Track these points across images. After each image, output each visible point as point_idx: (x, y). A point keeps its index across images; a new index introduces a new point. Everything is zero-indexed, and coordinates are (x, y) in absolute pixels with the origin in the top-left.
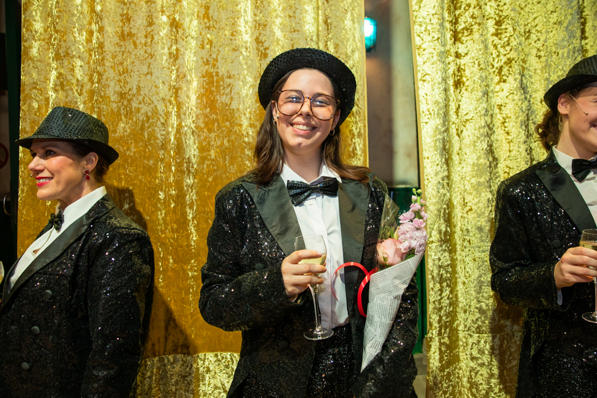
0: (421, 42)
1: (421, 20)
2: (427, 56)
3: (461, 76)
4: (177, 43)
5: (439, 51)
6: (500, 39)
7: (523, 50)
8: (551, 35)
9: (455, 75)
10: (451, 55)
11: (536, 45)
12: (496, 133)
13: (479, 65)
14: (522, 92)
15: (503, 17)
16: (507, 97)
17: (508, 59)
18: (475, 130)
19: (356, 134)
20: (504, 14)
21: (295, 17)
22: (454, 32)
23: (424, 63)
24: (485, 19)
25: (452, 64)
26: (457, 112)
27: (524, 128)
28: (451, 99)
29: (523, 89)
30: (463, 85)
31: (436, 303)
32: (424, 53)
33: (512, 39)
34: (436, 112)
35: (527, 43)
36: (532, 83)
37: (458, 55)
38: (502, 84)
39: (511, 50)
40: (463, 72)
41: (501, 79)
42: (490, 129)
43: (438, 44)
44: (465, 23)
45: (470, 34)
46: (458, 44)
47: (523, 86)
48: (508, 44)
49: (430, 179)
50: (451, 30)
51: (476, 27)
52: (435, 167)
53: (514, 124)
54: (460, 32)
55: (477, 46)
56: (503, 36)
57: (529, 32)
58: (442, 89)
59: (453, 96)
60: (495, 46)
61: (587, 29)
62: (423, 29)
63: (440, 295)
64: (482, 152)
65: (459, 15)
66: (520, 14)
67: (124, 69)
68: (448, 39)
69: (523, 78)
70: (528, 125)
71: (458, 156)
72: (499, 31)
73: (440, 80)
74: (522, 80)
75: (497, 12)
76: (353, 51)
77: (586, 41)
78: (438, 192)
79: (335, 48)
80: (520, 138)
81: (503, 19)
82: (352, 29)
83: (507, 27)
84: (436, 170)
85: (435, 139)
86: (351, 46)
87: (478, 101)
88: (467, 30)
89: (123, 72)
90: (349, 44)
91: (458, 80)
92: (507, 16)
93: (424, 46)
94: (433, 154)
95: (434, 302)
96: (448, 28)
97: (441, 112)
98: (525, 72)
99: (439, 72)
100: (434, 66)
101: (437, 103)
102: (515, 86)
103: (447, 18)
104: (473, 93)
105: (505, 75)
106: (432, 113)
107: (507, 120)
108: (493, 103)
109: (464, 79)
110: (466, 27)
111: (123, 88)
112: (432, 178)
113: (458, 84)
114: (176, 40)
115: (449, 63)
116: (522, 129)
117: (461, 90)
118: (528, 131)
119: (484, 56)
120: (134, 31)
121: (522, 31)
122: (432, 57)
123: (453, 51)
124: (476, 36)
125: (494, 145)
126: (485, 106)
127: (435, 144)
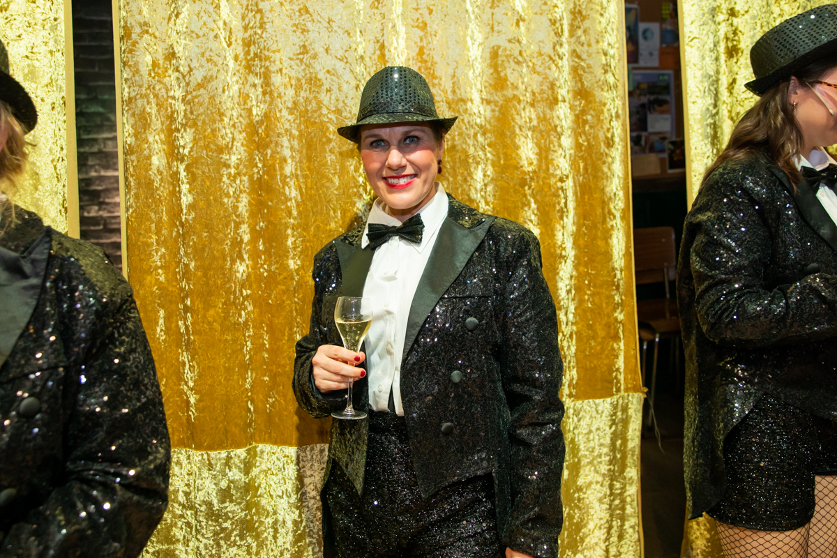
9: (728, 38)
25: (723, 24)
52: (705, 161)
59: (725, 67)
85: (705, 123)
127: (705, 130)
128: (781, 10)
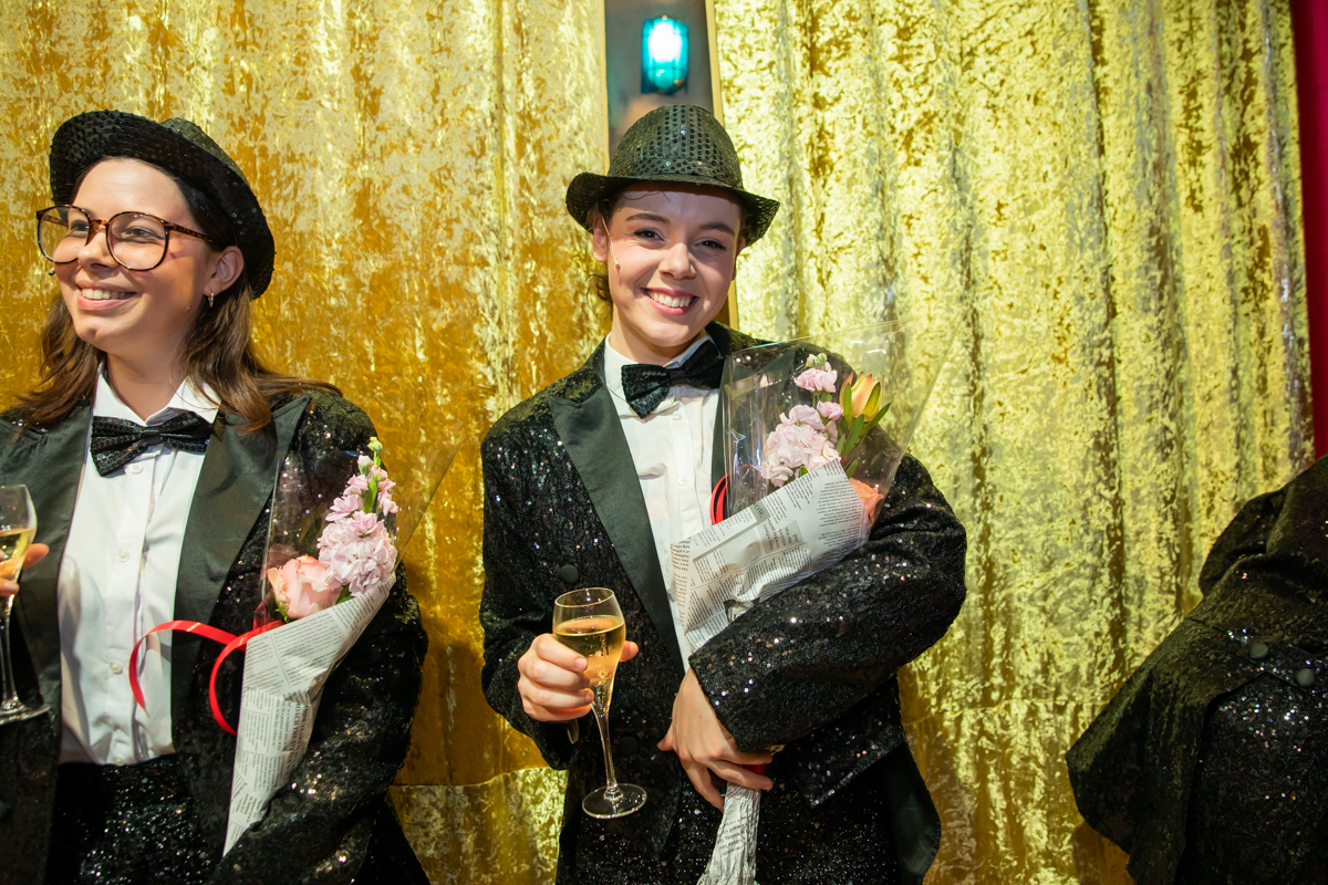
0: (733, 72)
1: (733, 22)
2: (746, 104)
3: (826, 149)
4: (166, 81)
5: (772, 93)
6: (908, 69)
7: (956, 93)
8: (1022, 57)
9: (813, 145)
10: (804, 102)
11: (986, 82)
12: (901, 279)
13: (865, 125)
14: (955, 187)
15: (913, 20)
16: (923, 198)
17: (925, 114)
18: (858, 271)
20: (916, 13)
21: (441, 19)
22: (809, 49)
23: (739, 120)
24: (877, 22)
25: (808, 122)
26: (818, 231)
27: (959, 267)
28: (806, 201)
29: (958, 180)
30: (831, 169)
32: (738, 97)
33: (932, 69)
35: (966, 77)
36: (978, 167)
37: (818, 103)
38: (912, 169)
39: (931, 94)
40: (829, 141)
41: (909, 157)
42: (890, 269)
43: (770, 77)
44: (833, 28)
45: (844, 55)
46: (819, 77)
47: (957, 174)
48: (925, 81)
50: (805, 45)
51: (857, 40)
53: (938, 259)
54: (821, 51)
55: (860, 82)
56: (914, 62)
58: (779, 178)
59: (810, 193)
60: (897, 83)
61: (1106, 42)
62: (736, 42)
64: (874, 320)
65: (819, 11)
66: (950, 13)
67: (39, 140)
68: (799, 65)
69: (957, 157)
70: (968, 260)
71: (822, 330)
72: (905, 52)
73: (776, 157)
74: (955, 161)
75: (901, 8)
76: (577, 95)
77: (1106, 69)
79: (537, 88)
80: (951, 290)
81: (914, 24)
82: (577, 43)
83: (923, 42)
85: (765, 291)
86: (575, 84)
87: (863, 206)
88: (838, 45)
89: (38, 146)
90: (568, 77)
91: (820, 157)
92: (922, 17)
93: (738, 82)
94: (760, 326)
96: (798, 39)
97: (780, 231)
98: (962, 143)
99: (773, 140)
100: (762, 127)
102: (940, 174)
103: (795, 19)
104: (854, 188)
105: (919, 150)
107: (923, 251)
108: (893, 212)
109: (833, 156)
110: (836, 38)
111: (39, 185)
113: (820, 166)
114: (165, 74)
115: (800, 120)
116: (956, 269)
117: (825, 181)
118: (968, 275)
119: (875, 106)
120: (61, 49)
121: (956, 51)
122: (758, 106)
123: (808, 92)
124: (857, 57)
125: (897, 305)
126: (879, 217)
127: (766, 303)
128: (904, 97)
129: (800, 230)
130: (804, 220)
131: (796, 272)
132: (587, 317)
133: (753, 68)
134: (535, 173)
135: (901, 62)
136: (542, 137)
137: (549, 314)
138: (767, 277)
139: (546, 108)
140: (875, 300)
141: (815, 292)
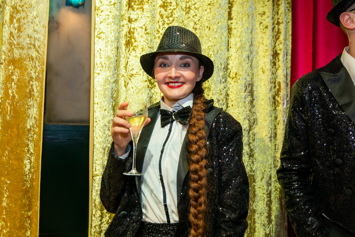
0: (100, 4)
2: (104, 17)
3: (131, 38)
5: (114, 14)
6: (166, 11)
7: (183, 21)
8: (206, 13)
10: (125, 19)
11: (193, 19)
13: (146, 30)
19: (34, 77)
23: (101, 23)
26: (126, 67)
28: (123, 56)
30: (132, 45)
31: (97, 227)
32: (101, 14)
33: (175, 12)
34: (107, 66)
35: (187, 16)
37: (130, 21)
40: (132, 35)
43: (114, 8)
45: (140, 4)
46: (131, 11)
48: (171, 16)
49: (98, 122)
56: (168, 8)
57: (189, 8)
58: (114, 46)
60: (162, 16)
61: (233, 12)
63: (101, 220)
68: (125, 6)
72: (165, 4)
73: (113, 39)
76: (37, 3)
77: (232, 21)
78: (104, 133)
84: (104, 114)
91: (129, 40)
93: (102, 8)
94: (101, 100)
95: (95, 227)
97: (111, 66)
99: (113, 32)
100: (109, 26)
101: (109, 58)
106: (104, 66)
109: (133, 40)
112: (99, 121)
113: (128, 43)
115: (123, 26)
117: (129, 49)
119: (151, 23)
121: (184, 6)
122: (108, 18)
123: (127, 16)
124: (146, 5)
129: (119, 67)
130: (121, 63)
131: (116, 82)
132: (33, 90)
133: (108, 4)
134: (16, 31)
135: (163, 8)
136: (21, 17)
137: (17, 88)
138: (106, 83)
139: (23, 6)
140: (143, 94)
141: (123, 89)
